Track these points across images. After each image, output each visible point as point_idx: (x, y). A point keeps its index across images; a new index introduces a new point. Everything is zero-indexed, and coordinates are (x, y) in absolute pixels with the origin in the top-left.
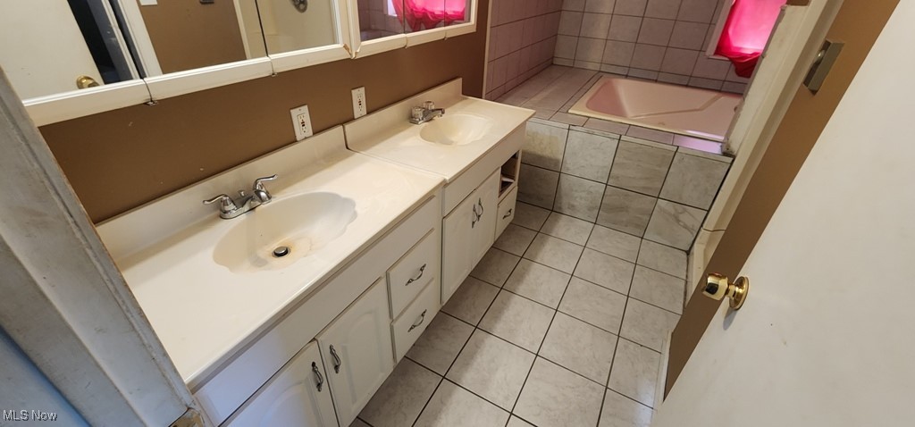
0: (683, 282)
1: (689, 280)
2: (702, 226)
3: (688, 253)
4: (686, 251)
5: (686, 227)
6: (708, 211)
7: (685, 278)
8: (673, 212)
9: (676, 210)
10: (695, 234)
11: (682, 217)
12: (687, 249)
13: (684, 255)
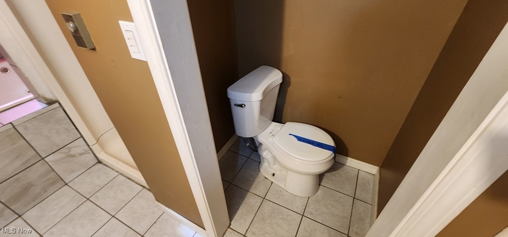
0: (120, 176)
1: (121, 172)
2: (88, 146)
3: (99, 162)
4: (98, 163)
5: (81, 154)
6: (82, 136)
7: (118, 174)
8: (64, 156)
9: (64, 153)
10: (90, 152)
11: (73, 152)
12: (96, 161)
13: (100, 165)
